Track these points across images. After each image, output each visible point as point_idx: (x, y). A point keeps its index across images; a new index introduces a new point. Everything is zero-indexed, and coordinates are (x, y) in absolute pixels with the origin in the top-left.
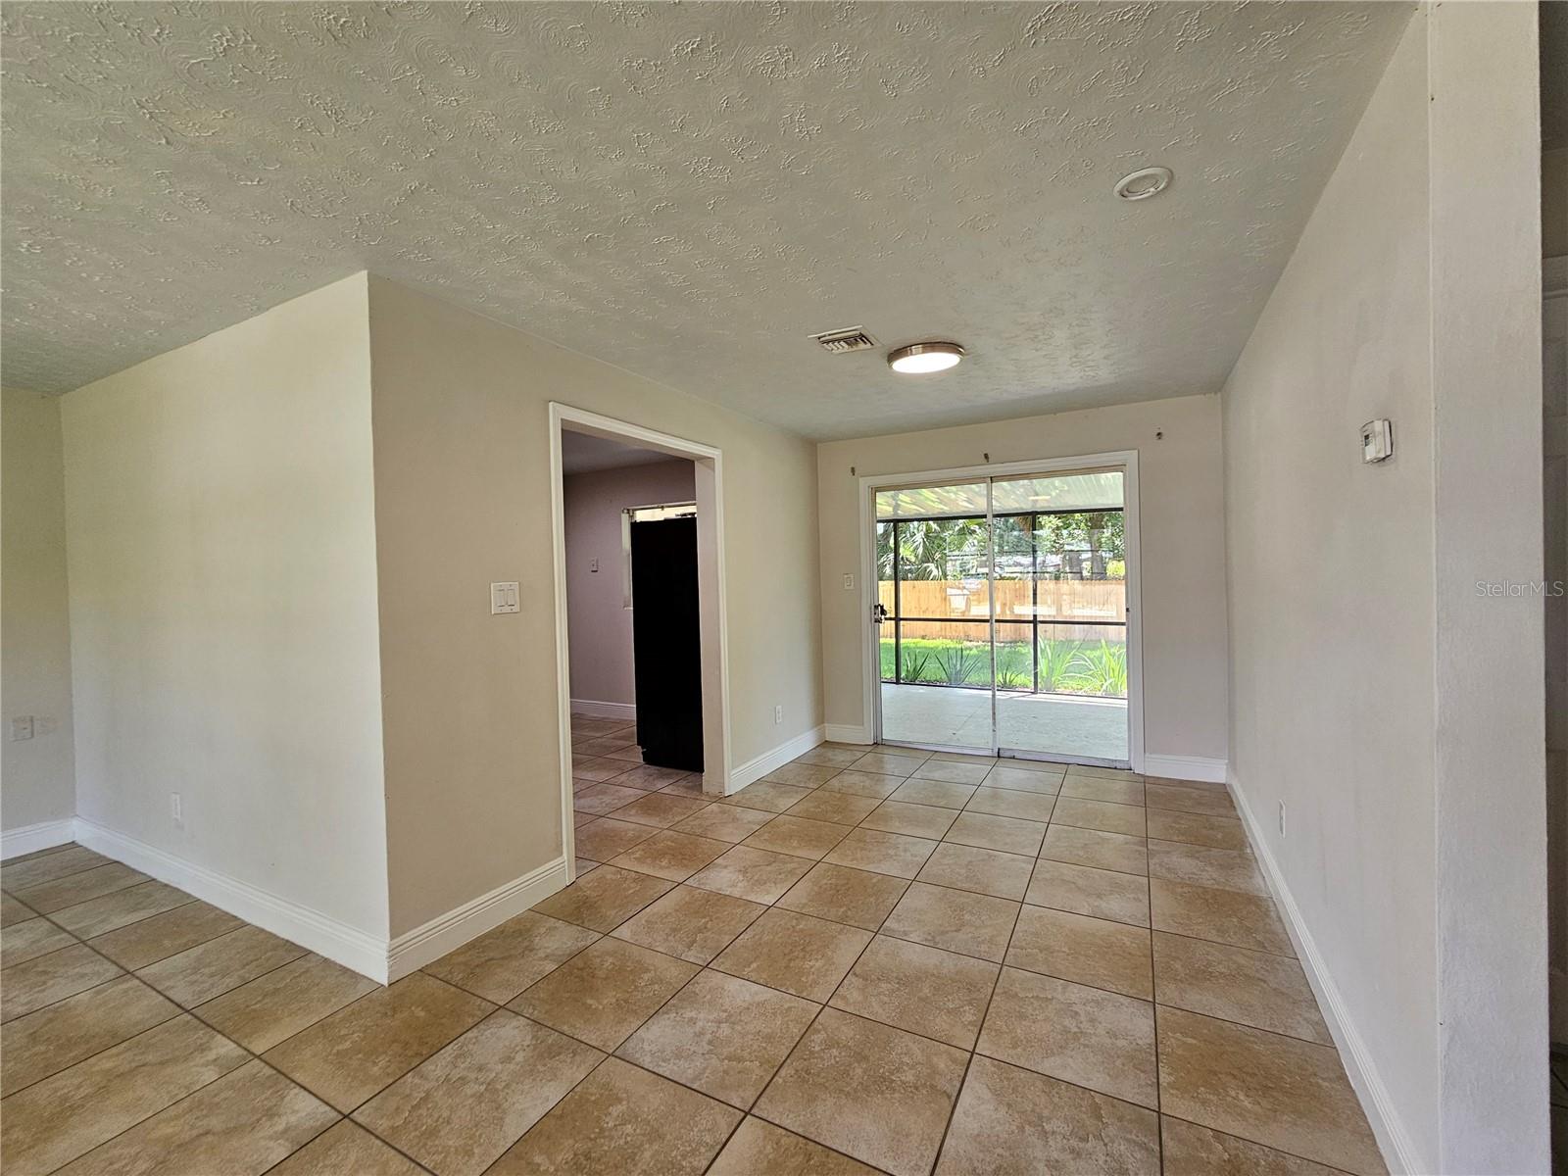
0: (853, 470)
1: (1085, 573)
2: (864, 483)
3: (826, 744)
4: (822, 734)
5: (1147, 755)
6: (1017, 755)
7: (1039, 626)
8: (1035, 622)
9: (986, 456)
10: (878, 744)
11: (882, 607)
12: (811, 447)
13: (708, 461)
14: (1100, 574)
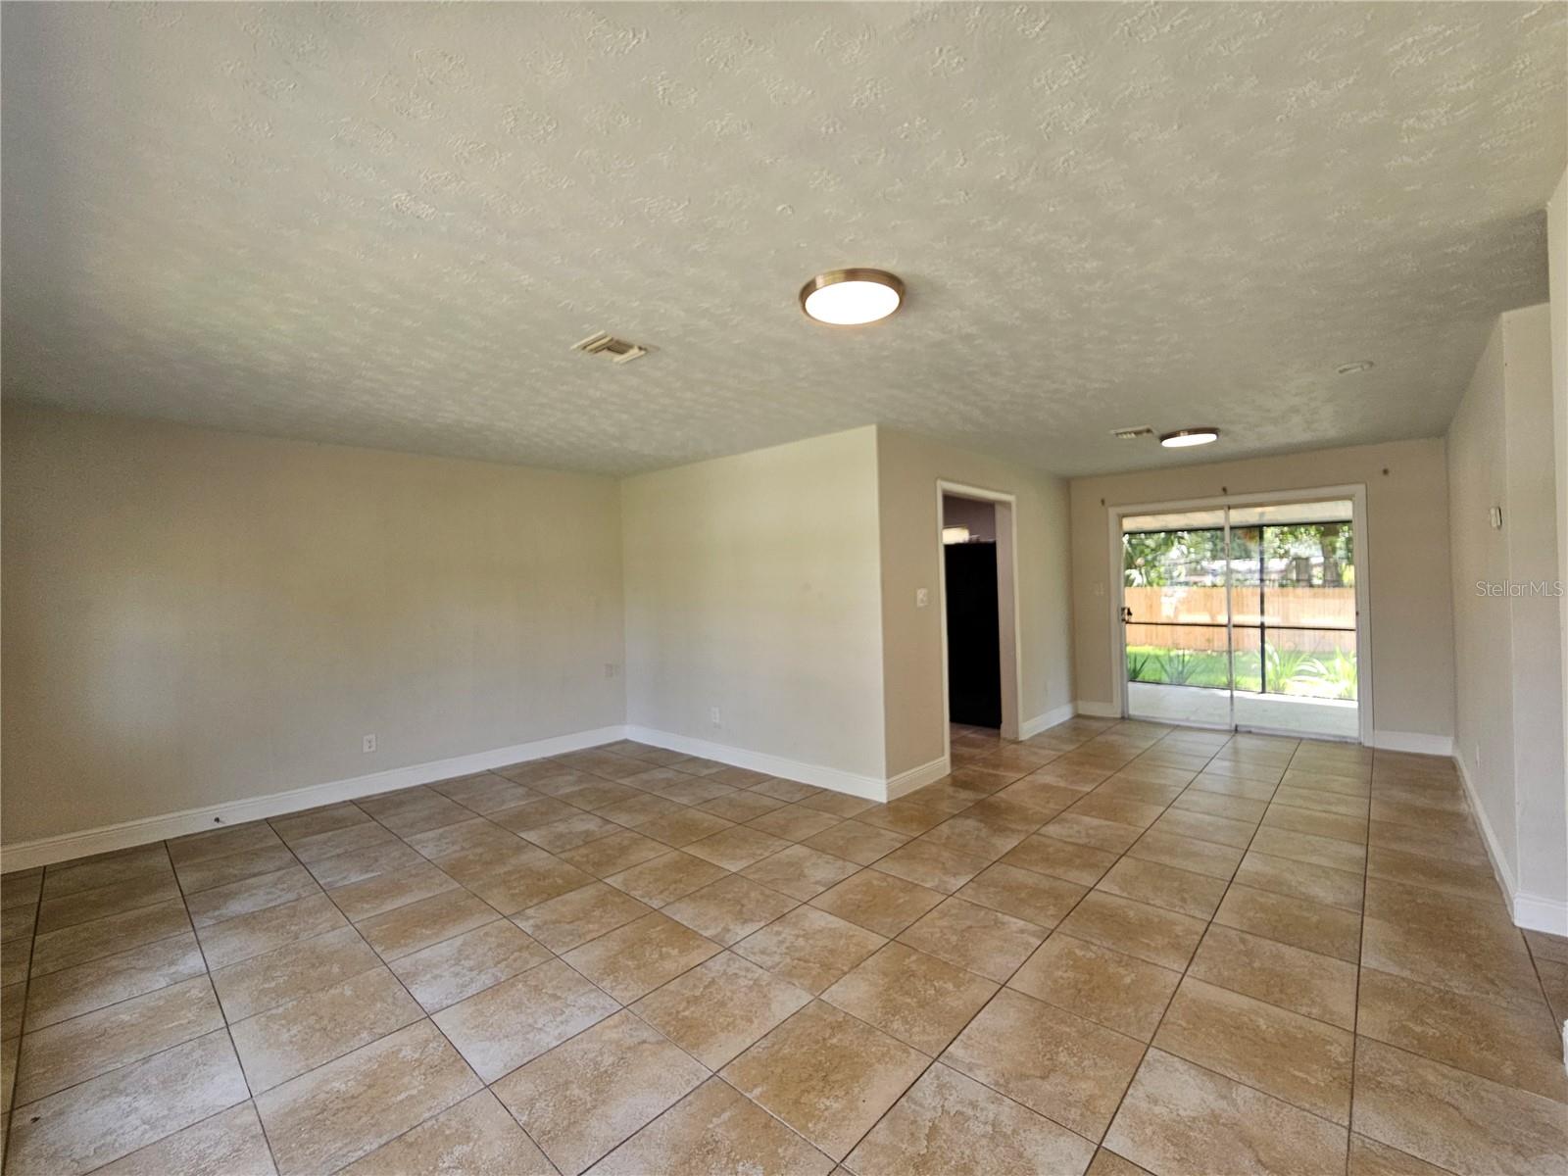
0: (1103, 502)
1: (1317, 581)
2: (1113, 512)
3: (1077, 716)
4: (1075, 708)
5: (1376, 732)
6: (1253, 730)
7: (1267, 631)
8: (1262, 627)
9: (1224, 490)
10: (1125, 718)
11: (1129, 610)
12: (1067, 485)
13: (1007, 505)
14: (1336, 582)
